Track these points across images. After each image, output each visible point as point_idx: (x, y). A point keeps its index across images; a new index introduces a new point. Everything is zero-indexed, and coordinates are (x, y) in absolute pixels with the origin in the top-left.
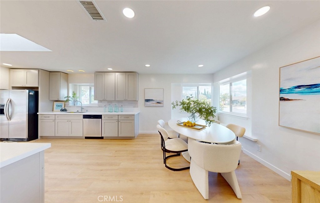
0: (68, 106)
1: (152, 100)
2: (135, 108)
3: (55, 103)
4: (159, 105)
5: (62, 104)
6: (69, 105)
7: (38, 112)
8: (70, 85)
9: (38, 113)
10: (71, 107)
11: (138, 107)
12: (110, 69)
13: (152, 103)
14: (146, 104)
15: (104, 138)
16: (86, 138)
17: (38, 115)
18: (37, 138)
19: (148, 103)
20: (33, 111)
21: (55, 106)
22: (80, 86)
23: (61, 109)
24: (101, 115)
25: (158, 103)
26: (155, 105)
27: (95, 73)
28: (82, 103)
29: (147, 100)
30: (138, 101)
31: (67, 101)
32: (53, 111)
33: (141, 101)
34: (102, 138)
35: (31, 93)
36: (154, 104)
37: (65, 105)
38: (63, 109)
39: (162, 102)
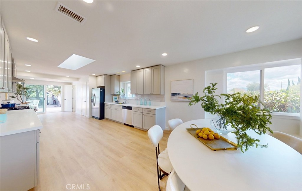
0: (120, 98)
1: (179, 94)
2: (162, 102)
3: (114, 96)
4: (187, 99)
8: (121, 83)
9: (104, 103)
11: (164, 101)
12: (138, 66)
13: (179, 98)
14: (173, 98)
15: (134, 127)
16: (125, 124)
18: (104, 119)
19: (175, 98)
20: (102, 102)
21: (113, 98)
22: (127, 83)
24: (132, 107)
25: (185, 97)
27: (131, 72)
29: (174, 94)
30: (164, 95)
31: (119, 94)
32: (112, 101)
33: (168, 95)
34: (133, 127)
35: (101, 90)
37: (118, 98)
39: (191, 97)
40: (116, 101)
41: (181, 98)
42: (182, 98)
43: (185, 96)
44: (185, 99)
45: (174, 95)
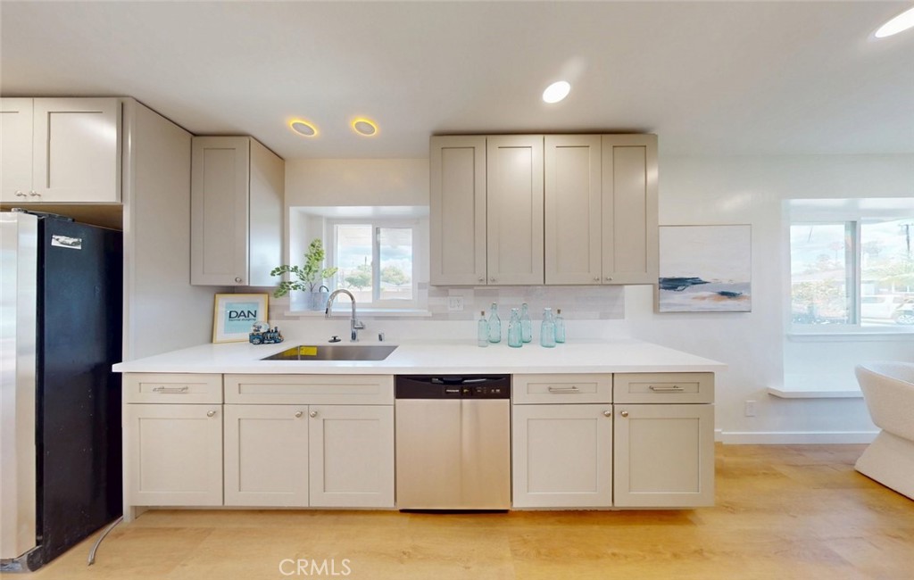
0: (286, 314)
1: (696, 281)
2: (609, 321)
3: (224, 304)
4: (729, 304)
5: (257, 304)
6: (288, 307)
7: (119, 360)
8: (294, 212)
9: (116, 368)
10: (297, 318)
11: (621, 316)
13: (696, 293)
14: (671, 301)
17: (119, 375)
19: (678, 298)
21: (221, 318)
23: (252, 330)
25: (723, 294)
26: (709, 305)
28: (357, 301)
29: (673, 284)
31: (283, 288)
32: (211, 342)
36: (706, 301)
37: (269, 311)
38: (262, 330)
39: (745, 293)
40: (260, 338)
41: (704, 298)
42: (710, 296)
43: (721, 290)
44: (723, 302)
45: (674, 288)
